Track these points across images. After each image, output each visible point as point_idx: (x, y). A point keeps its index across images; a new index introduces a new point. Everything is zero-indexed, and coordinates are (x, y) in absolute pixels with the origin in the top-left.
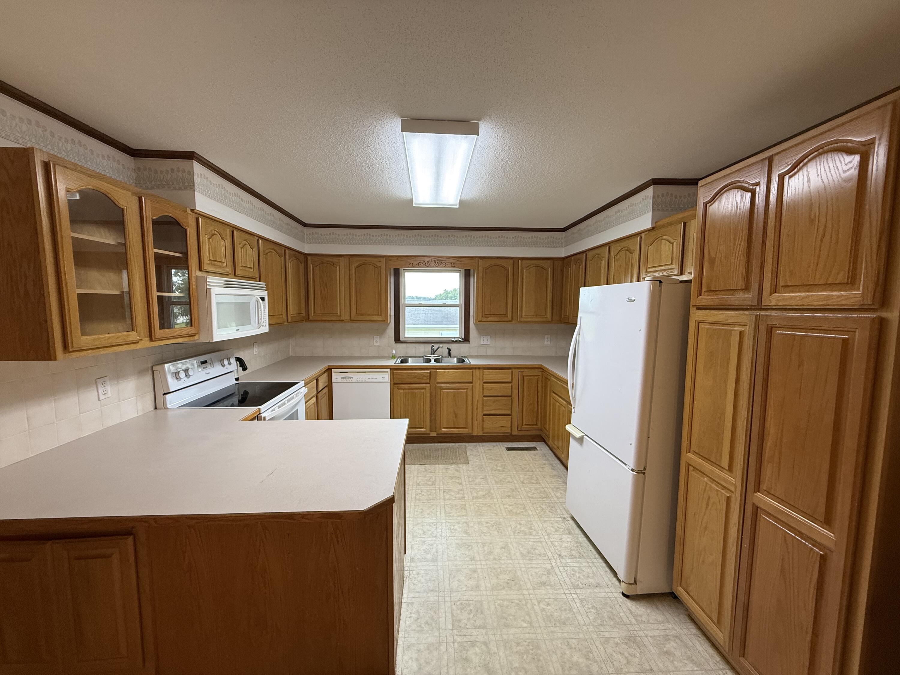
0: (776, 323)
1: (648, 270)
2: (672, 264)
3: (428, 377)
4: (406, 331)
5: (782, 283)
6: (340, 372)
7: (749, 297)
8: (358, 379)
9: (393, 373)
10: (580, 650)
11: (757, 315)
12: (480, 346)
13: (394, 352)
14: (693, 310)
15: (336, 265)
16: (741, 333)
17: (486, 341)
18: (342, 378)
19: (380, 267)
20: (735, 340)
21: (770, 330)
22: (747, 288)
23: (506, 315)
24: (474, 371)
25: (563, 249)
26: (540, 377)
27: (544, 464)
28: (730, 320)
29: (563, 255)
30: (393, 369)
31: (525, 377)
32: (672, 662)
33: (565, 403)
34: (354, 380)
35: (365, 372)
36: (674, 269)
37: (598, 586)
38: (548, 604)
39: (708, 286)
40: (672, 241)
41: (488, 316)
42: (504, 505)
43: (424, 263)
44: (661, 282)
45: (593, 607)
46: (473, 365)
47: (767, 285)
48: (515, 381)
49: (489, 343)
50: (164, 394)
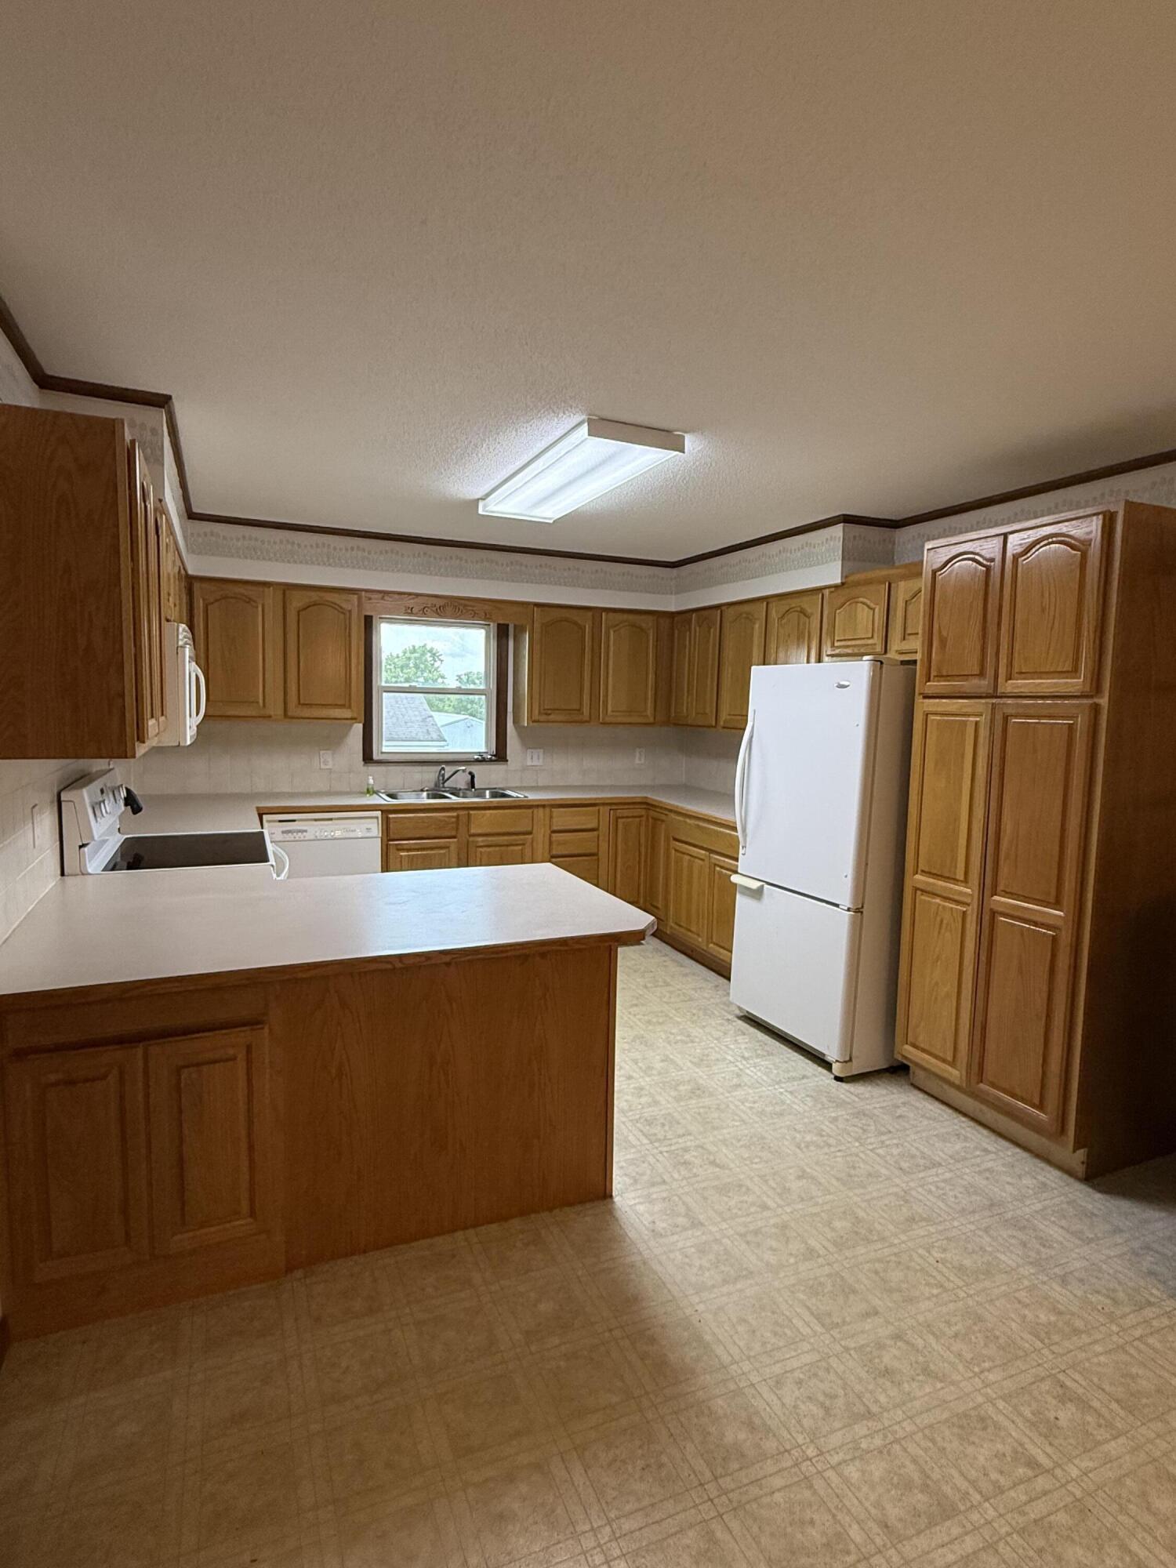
0: (1009, 711)
1: (836, 644)
2: (872, 637)
3: (454, 825)
4: (384, 743)
5: (1016, 669)
6: (280, 821)
7: (984, 685)
8: (317, 834)
9: (388, 818)
10: (809, 1131)
11: (993, 704)
12: (525, 769)
13: (371, 781)
14: (919, 700)
15: (254, 601)
16: (977, 723)
17: (535, 759)
18: (283, 832)
19: (350, 611)
20: (970, 731)
21: (1006, 718)
22: (981, 674)
23: (579, 710)
24: (535, 811)
25: (673, 597)
26: (644, 819)
27: (665, 961)
28: (965, 710)
29: (673, 609)
30: (386, 811)
31: (619, 820)
32: (908, 1122)
33: (703, 852)
34: (308, 836)
35: (331, 819)
36: (875, 644)
37: (804, 1077)
38: (754, 1102)
39: (939, 670)
40: (872, 605)
41: (549, 712)
42: (635, 1015)
43: (434, 609)
44: (882, 663)
45: (808, 1096)
46: (530, 801)
47: (1002, 671)
48: (603, 829)
49: (540, 763)
50: (81, 847)
